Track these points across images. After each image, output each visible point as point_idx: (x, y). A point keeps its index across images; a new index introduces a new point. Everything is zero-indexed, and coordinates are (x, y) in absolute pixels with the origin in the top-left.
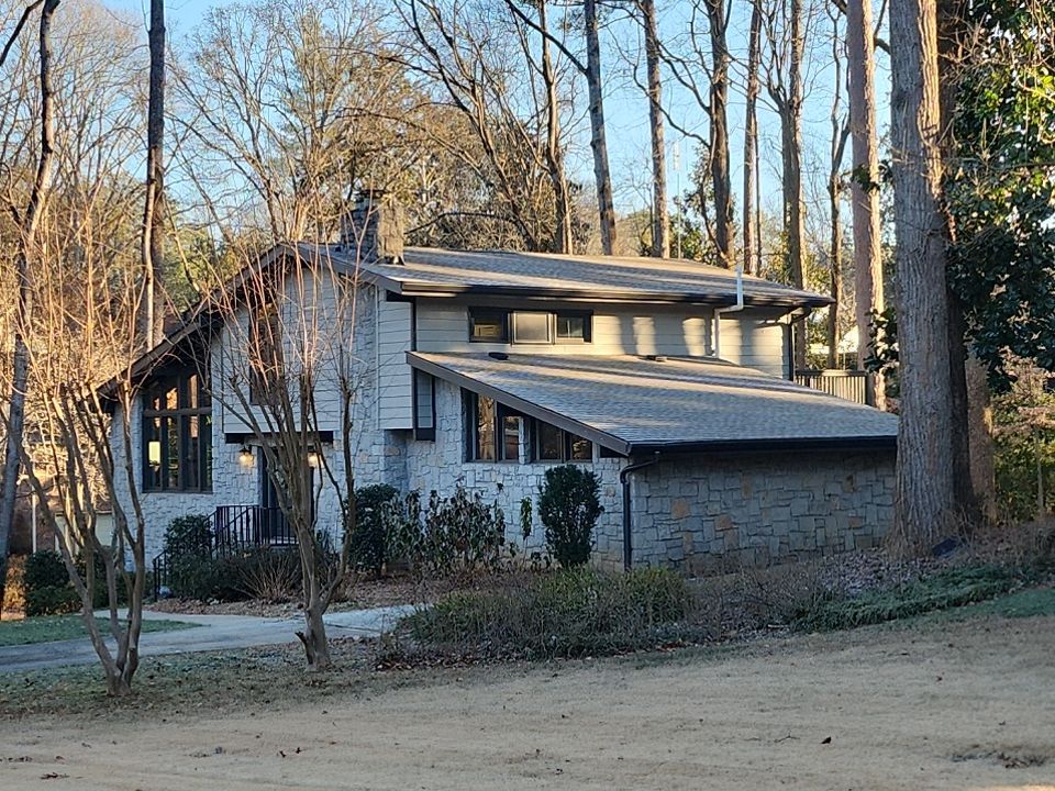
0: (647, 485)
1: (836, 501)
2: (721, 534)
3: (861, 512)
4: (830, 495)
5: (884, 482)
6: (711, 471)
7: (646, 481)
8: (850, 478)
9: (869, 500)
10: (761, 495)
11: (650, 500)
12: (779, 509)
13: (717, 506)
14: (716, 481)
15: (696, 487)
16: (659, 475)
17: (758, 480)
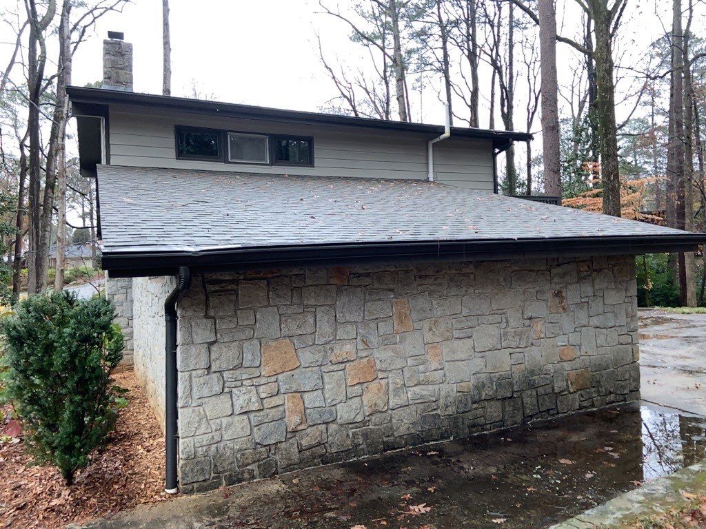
0: (209, 322)
1: (539, 326)
2: (358, 389)
3: (574, 338)
4: (530, 319)
5: (603, 297)
6: (339, 292)
7: (206, 316)
8: (558, 294)
9: (584, 322)
10: (426, 324)
11: (214, 348)
12: (456, 343)
13: (348, 347)
14: (349, 309)
15: (311, 320)
16: (236, 302)
17: (422, 302)
